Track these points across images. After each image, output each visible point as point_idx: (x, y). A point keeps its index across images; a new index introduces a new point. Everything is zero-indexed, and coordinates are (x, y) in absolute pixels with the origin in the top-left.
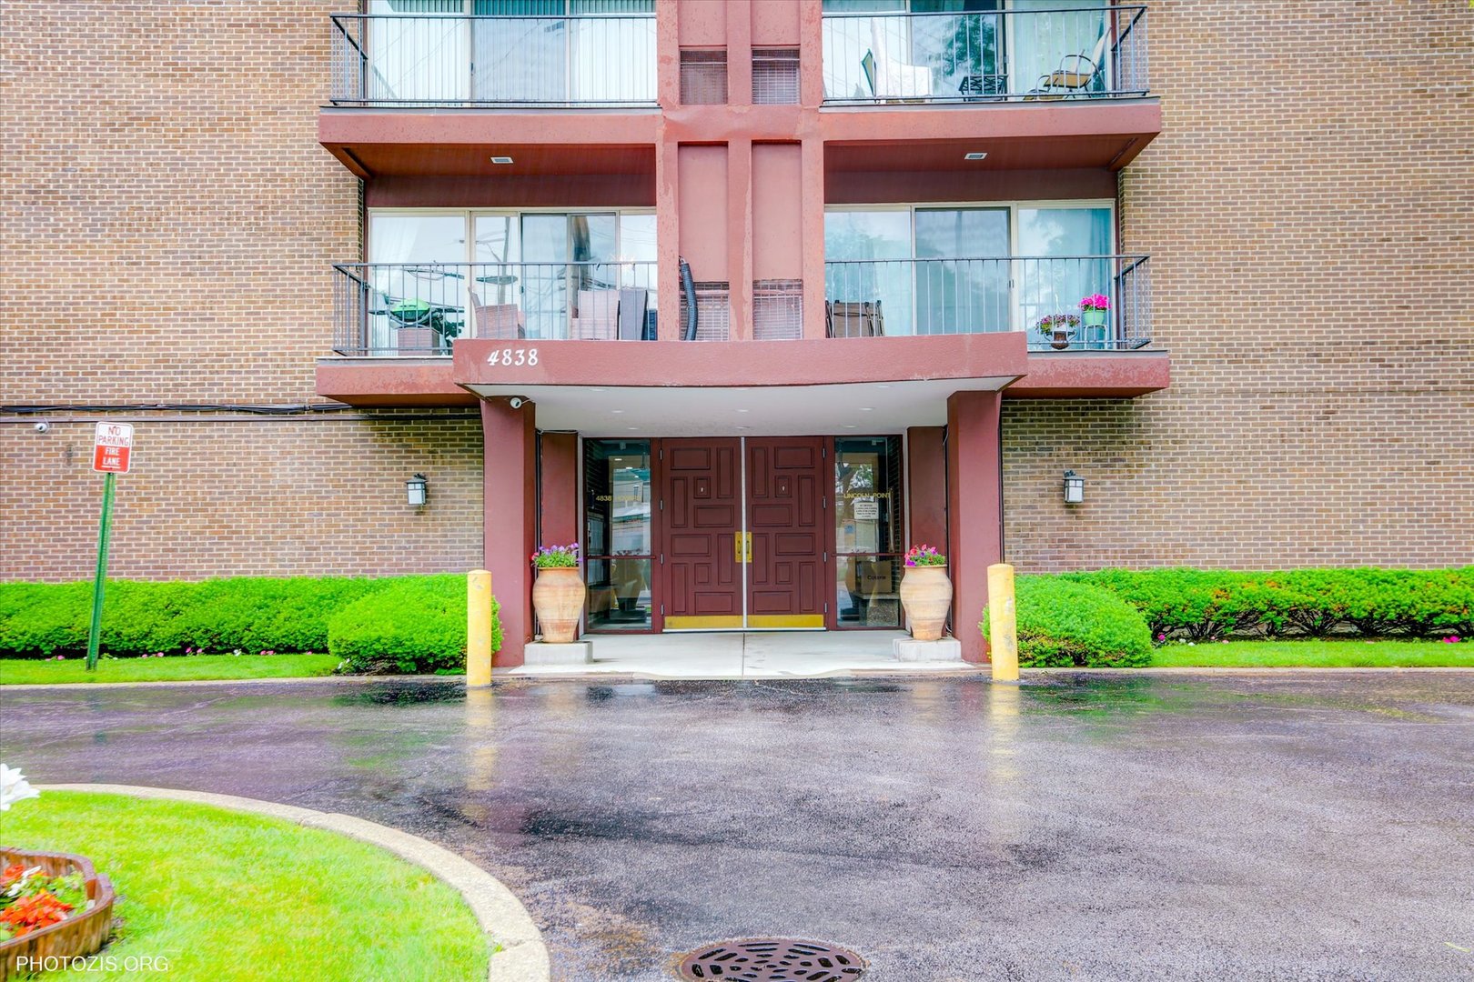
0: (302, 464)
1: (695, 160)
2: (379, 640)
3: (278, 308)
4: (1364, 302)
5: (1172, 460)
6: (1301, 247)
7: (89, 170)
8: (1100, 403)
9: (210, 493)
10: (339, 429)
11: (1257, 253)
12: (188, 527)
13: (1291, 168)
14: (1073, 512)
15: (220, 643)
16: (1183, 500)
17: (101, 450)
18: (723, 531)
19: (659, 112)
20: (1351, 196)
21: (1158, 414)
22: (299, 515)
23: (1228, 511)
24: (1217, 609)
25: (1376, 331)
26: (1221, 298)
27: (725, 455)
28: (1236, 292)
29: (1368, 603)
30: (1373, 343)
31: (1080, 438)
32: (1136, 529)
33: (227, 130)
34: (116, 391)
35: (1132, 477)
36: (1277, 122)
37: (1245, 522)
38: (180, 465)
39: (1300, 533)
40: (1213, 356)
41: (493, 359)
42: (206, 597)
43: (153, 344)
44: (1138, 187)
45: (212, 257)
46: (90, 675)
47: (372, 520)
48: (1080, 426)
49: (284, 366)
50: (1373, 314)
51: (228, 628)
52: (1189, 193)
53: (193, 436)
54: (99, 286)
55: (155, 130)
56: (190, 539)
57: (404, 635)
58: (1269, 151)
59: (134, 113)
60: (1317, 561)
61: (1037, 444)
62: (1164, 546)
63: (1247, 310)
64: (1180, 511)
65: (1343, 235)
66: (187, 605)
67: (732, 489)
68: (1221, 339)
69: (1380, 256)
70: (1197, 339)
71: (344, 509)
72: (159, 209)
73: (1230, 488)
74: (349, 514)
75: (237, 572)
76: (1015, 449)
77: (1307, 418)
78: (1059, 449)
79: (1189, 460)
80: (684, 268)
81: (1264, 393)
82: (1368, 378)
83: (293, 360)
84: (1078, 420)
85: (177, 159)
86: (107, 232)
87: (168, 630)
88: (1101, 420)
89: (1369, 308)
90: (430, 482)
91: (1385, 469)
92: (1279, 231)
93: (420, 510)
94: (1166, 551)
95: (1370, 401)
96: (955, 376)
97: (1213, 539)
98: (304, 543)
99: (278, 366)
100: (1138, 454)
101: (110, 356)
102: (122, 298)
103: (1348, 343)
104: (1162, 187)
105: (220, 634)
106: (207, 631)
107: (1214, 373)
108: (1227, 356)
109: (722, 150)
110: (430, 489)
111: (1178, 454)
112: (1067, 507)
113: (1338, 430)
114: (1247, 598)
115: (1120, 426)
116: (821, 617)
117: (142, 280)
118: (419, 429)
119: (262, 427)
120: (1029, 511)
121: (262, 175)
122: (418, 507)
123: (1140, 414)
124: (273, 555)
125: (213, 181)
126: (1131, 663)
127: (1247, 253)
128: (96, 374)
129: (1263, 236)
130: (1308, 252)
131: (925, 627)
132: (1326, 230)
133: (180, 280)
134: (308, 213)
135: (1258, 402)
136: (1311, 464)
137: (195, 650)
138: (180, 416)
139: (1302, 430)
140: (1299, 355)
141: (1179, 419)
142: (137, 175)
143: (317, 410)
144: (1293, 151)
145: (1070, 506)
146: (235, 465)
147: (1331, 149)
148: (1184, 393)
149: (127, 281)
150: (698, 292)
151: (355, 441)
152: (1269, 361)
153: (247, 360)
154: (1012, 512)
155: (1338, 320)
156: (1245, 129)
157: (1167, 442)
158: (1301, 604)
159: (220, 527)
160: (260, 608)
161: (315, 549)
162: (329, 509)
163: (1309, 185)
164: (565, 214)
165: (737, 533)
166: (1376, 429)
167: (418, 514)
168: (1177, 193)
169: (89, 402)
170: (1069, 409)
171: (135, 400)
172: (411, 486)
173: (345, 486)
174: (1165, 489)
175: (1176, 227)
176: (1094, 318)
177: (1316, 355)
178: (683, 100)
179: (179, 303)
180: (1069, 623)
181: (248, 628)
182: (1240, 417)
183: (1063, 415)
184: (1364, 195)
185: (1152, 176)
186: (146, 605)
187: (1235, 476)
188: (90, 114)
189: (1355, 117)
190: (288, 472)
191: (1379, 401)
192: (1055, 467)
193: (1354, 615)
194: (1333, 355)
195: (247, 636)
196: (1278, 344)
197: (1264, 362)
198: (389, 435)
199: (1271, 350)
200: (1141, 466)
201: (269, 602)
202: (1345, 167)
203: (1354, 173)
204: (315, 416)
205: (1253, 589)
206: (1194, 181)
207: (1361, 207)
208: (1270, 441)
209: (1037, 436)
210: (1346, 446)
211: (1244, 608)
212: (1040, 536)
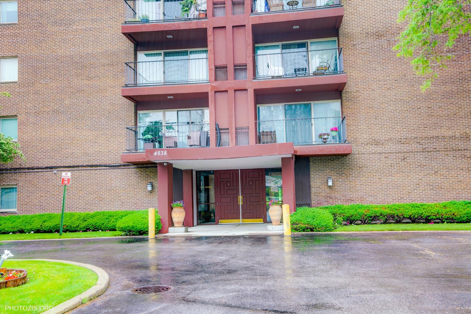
0: (120, 180)
1: (219, 96)
2: (128, 226)
3: (114, 139)
4: (414, 126)
5: (359, 173)
6: (394, 111)
7: (67, 105)
8: (337, 157)
9: (97, 188)
10: (130, 171)
11: (382, 113)
12: (91, 198)
13: (390, 89)
14: (331, 189)
15: (96, 228)
16: (362, 184)
17: (63, 179)
18: (234, 196)
19: (209, 83)
20: (409, 96)
21: (354, 160)
22: (120, 194)
23: (376, 187)
24: (365, 216)
25: (417, 134)
26: (372, 127)
27: (235, 175)
28: (376, 125)
29: (410, 213)
30: (417, 138)
31: (332, 167)
32: (349, 193)
33: (101, 92)
34: (73, 162)
35: (348, 178)
36: (386, 76)
37: (381, 190)
38: (89, 181)
39: (397, 193)
40: (370, 143)
41: (155, 154)
42: (93, 216)
43: (83, 149)
44: (347, 96)
45: (97, 126)
46: (60, 237)
47: (139, 195)
48: (332, 164)
49: (116, 154)
50: (417, 130)
51: (98, 224)
52: (361, 97)
53: (93, 173)
54: (69, 135)
55: (83, 94)
56: (92, 201)
57: (134, 225)
58: (384, 84)
59: (78, 89)
60: (403, 201)
61: (320, 169)
62: (357, 197)
63: (379, 129)
64: (362, 188)
65: (407, 107)
66: (89, 218)
67: (237, 184)
68: (372, 138)
69: (418, 113)
70: (365, 138)
71: (131, 192)
72: (84, 114)
73: (376, 181)
74: (133, 193)
75: (104, 210)
76: (314, 171)
77: (398, 160)
78: (326, 171)
79: (364, 173)
80: (217, 125)
81: (385, 153)
82: (416, 148)
83: (118, 152)
84: (331, 162)
85: (89, 101)
86: (71, 121)
87: (83, 225)
88: (338, 162)
89: (415, 128)
90: (154, 184)
91: (422, 174)
92: (388, 107)
93: (151, 192)
94: (358, 199)
95: (417, 154)
96: (274, 154)
97: (372, 195)
98: (121, 201)
99: (114, 154)
100: (349, 171)
101: (72, 153)
102: (75, 137)
103: (410, 138)
104: (354, 96)
105: (96, 226)
106: (93, 225)
107: (370, 148)
108: (374, 143)
109: (226, 93)
110: (154, 186)
111: (361, 171)
112: (329, 187)
113: (408, 163)
114: (374, 212)
115: (344, 164)
116: (262, 220)
117: (80, 133)
118: (151, 170)
119: (110, 170)
120: (318, 188)
121: (110, 104)
122: (150, 191)
123: (349, 160)
124: (113, 205)
125: (98, 106)
126: (325, 231)
127: (379, 113)
128: (68, 158)
129: (383, 108)
130: (397, 113)
131: (275, 222)
132: (401, 106)
133: (89, 132)
134: (121, 113)
135: (384, 156)
136: (400, 173)
137: (89, 230)
138: (89, 168)
139: (397, 163)
140: (395, 142)
141: (361, 161)
142: (79, 105)
143: (124, 166)
144: (391, 84)
145: (330, 187)
146: (103, 181)
147: (402, 83)
148: (362, 154)
149: (76, 133)
150: (221, 131)
151: (134, 173)
152: (386, 144)
153: (106, 153)
154: (313, 189)
155: (406, 132)
156: (377, 79)
157: (357, 168)
158: (390, 214)
159: (100, 197)
160: (107, 219)
161: (124, 203)
162: (127, 192)
163: (396, 94)
164: (189, 110)
165: (238, 196)
166: (419, 163)
167: (151, 193)
168: (358, 97)
169: (67, 165)
170: (329, 159)
171: (78, 164)
172: (148, 185)
173: (132, 186)
174: (357, 181)
175: (358, 107)
176: (334, 133)
177: (400, 142)
178: (216, 80)
179: (89, 138)
180: (309, 220)
181: (103, 224)
182: (379, 160)
183: (327, 161)
184: (412, 96)
185: (350, 93)
186: (78, 218)
187: (377, 177)
188: (67, 90)
189: (409, 74)
190: (117, 182)
191: (419, 154)
192: (325, 176)
193: (405, 217)
194: (405, 142)
195: (103, 226)
196: (389, 139)
197: (385, 144)
198: (143, 172)
199: (387, 141)
200: (350, 175)
201: (109, 217)
202: (406, 88)
203: (409, 89)
204: (124, 167)
205: (377, 210)
206: (363, 94)
207: (411, 99)
208: (387, 167)
209: (320, 167)
210: (410, 168)
211: (373, 215)
212: (322, 195)
